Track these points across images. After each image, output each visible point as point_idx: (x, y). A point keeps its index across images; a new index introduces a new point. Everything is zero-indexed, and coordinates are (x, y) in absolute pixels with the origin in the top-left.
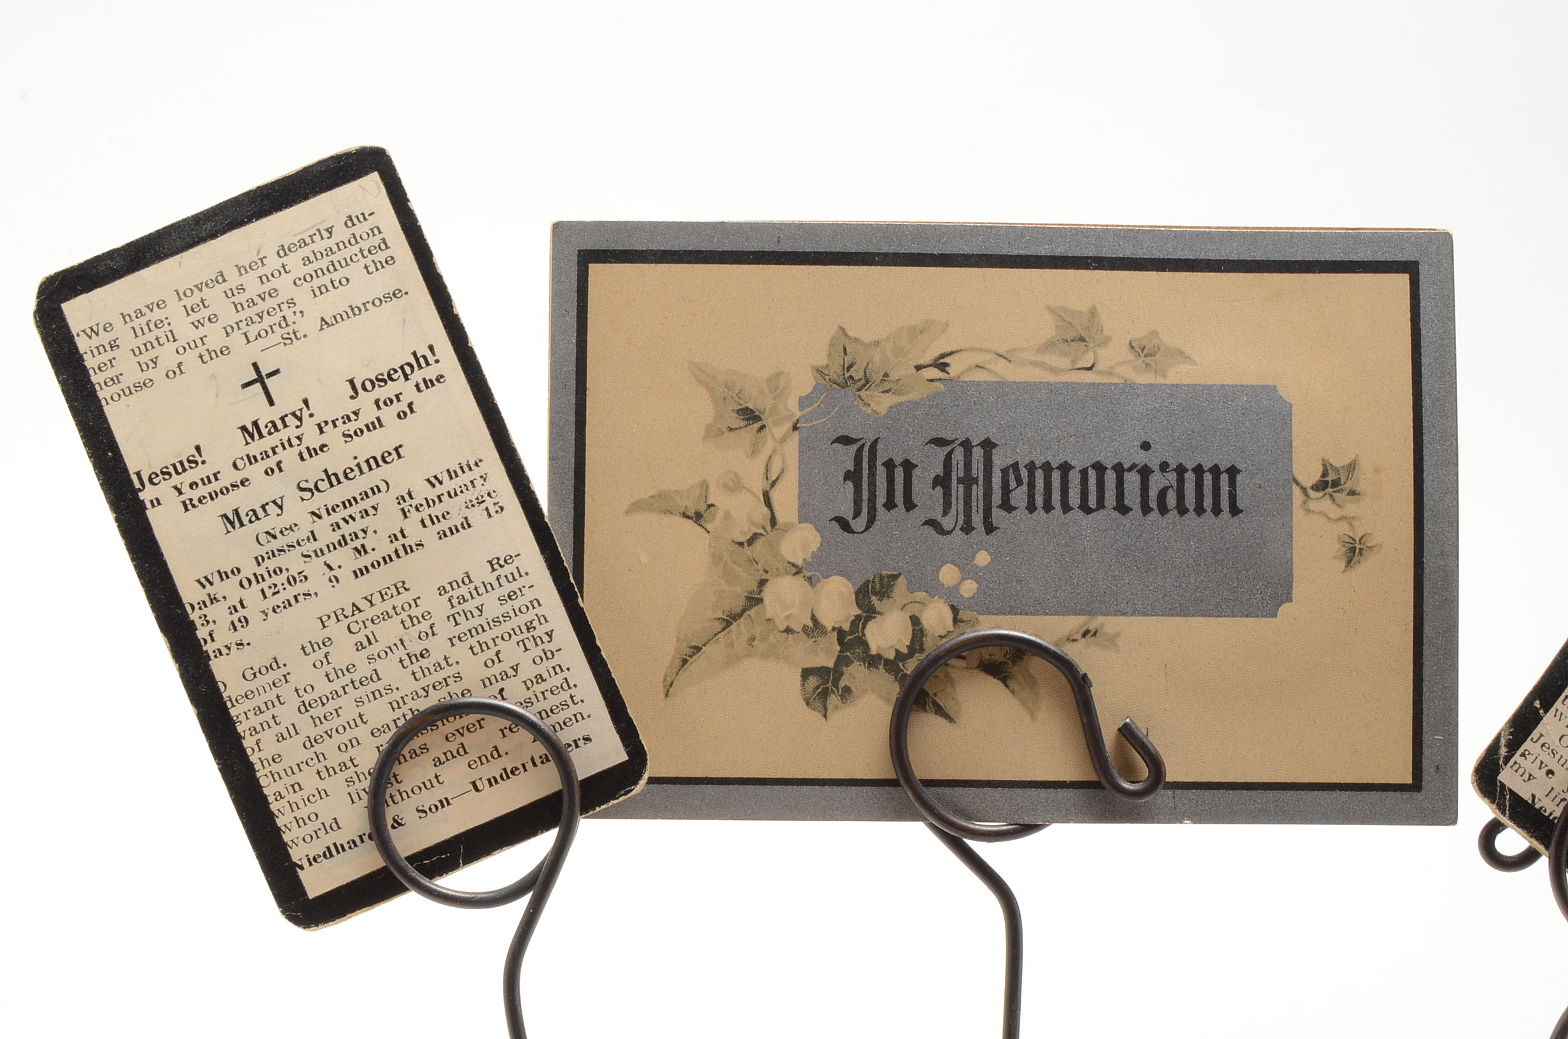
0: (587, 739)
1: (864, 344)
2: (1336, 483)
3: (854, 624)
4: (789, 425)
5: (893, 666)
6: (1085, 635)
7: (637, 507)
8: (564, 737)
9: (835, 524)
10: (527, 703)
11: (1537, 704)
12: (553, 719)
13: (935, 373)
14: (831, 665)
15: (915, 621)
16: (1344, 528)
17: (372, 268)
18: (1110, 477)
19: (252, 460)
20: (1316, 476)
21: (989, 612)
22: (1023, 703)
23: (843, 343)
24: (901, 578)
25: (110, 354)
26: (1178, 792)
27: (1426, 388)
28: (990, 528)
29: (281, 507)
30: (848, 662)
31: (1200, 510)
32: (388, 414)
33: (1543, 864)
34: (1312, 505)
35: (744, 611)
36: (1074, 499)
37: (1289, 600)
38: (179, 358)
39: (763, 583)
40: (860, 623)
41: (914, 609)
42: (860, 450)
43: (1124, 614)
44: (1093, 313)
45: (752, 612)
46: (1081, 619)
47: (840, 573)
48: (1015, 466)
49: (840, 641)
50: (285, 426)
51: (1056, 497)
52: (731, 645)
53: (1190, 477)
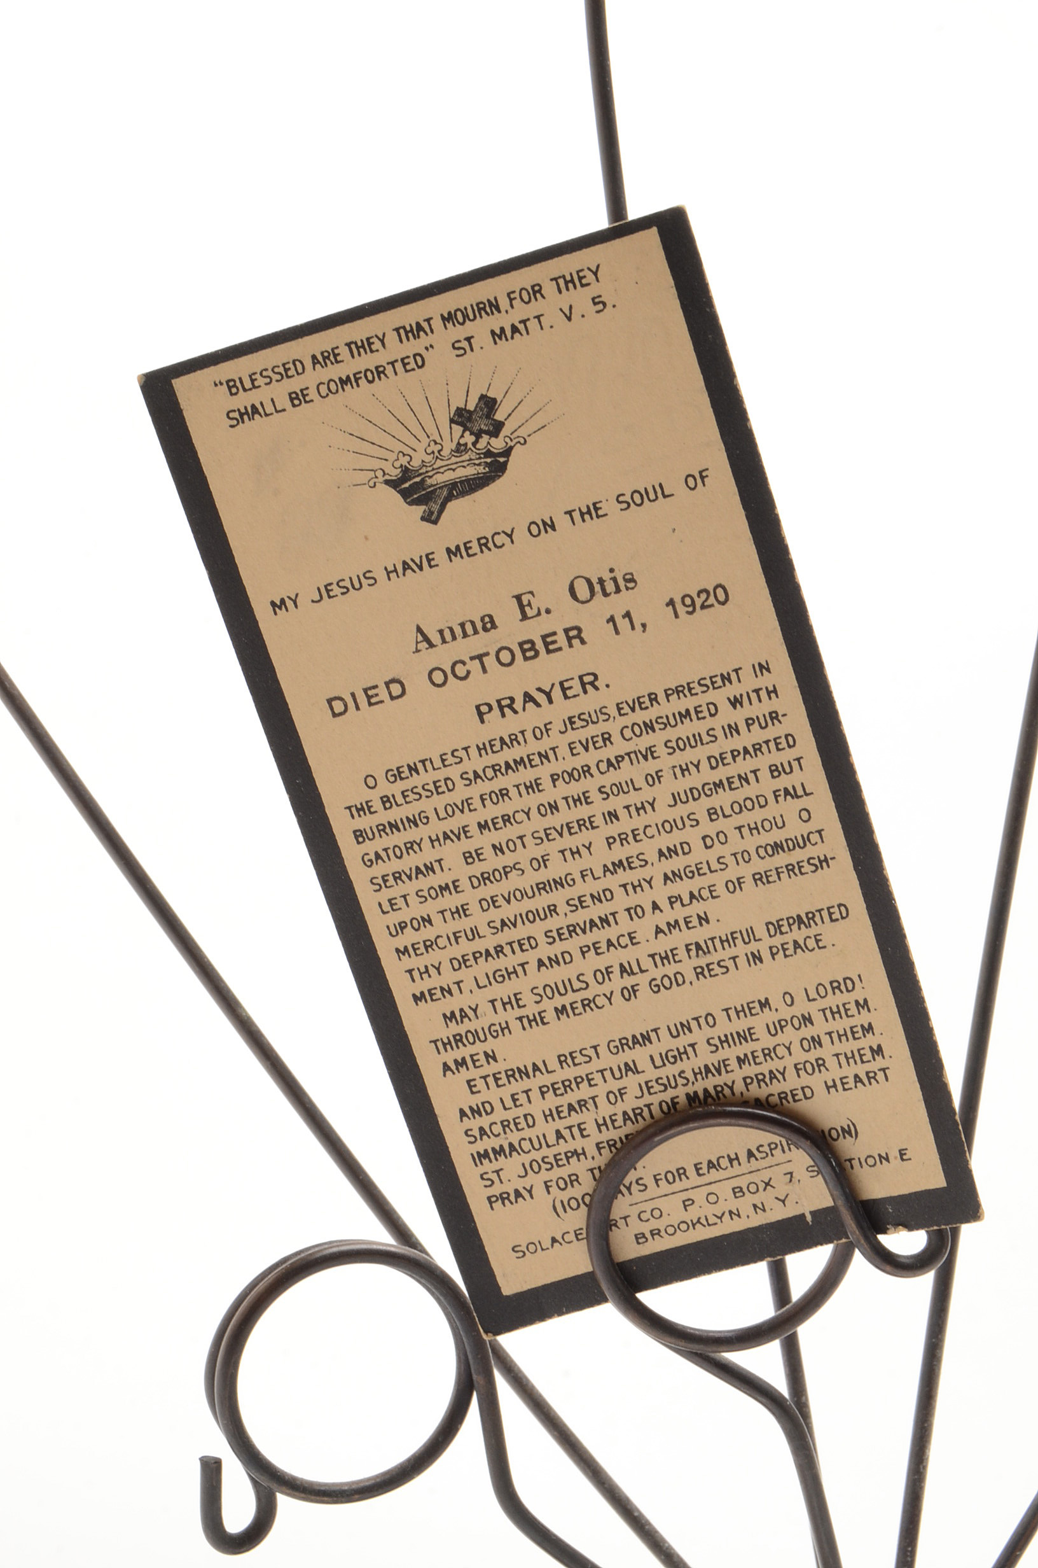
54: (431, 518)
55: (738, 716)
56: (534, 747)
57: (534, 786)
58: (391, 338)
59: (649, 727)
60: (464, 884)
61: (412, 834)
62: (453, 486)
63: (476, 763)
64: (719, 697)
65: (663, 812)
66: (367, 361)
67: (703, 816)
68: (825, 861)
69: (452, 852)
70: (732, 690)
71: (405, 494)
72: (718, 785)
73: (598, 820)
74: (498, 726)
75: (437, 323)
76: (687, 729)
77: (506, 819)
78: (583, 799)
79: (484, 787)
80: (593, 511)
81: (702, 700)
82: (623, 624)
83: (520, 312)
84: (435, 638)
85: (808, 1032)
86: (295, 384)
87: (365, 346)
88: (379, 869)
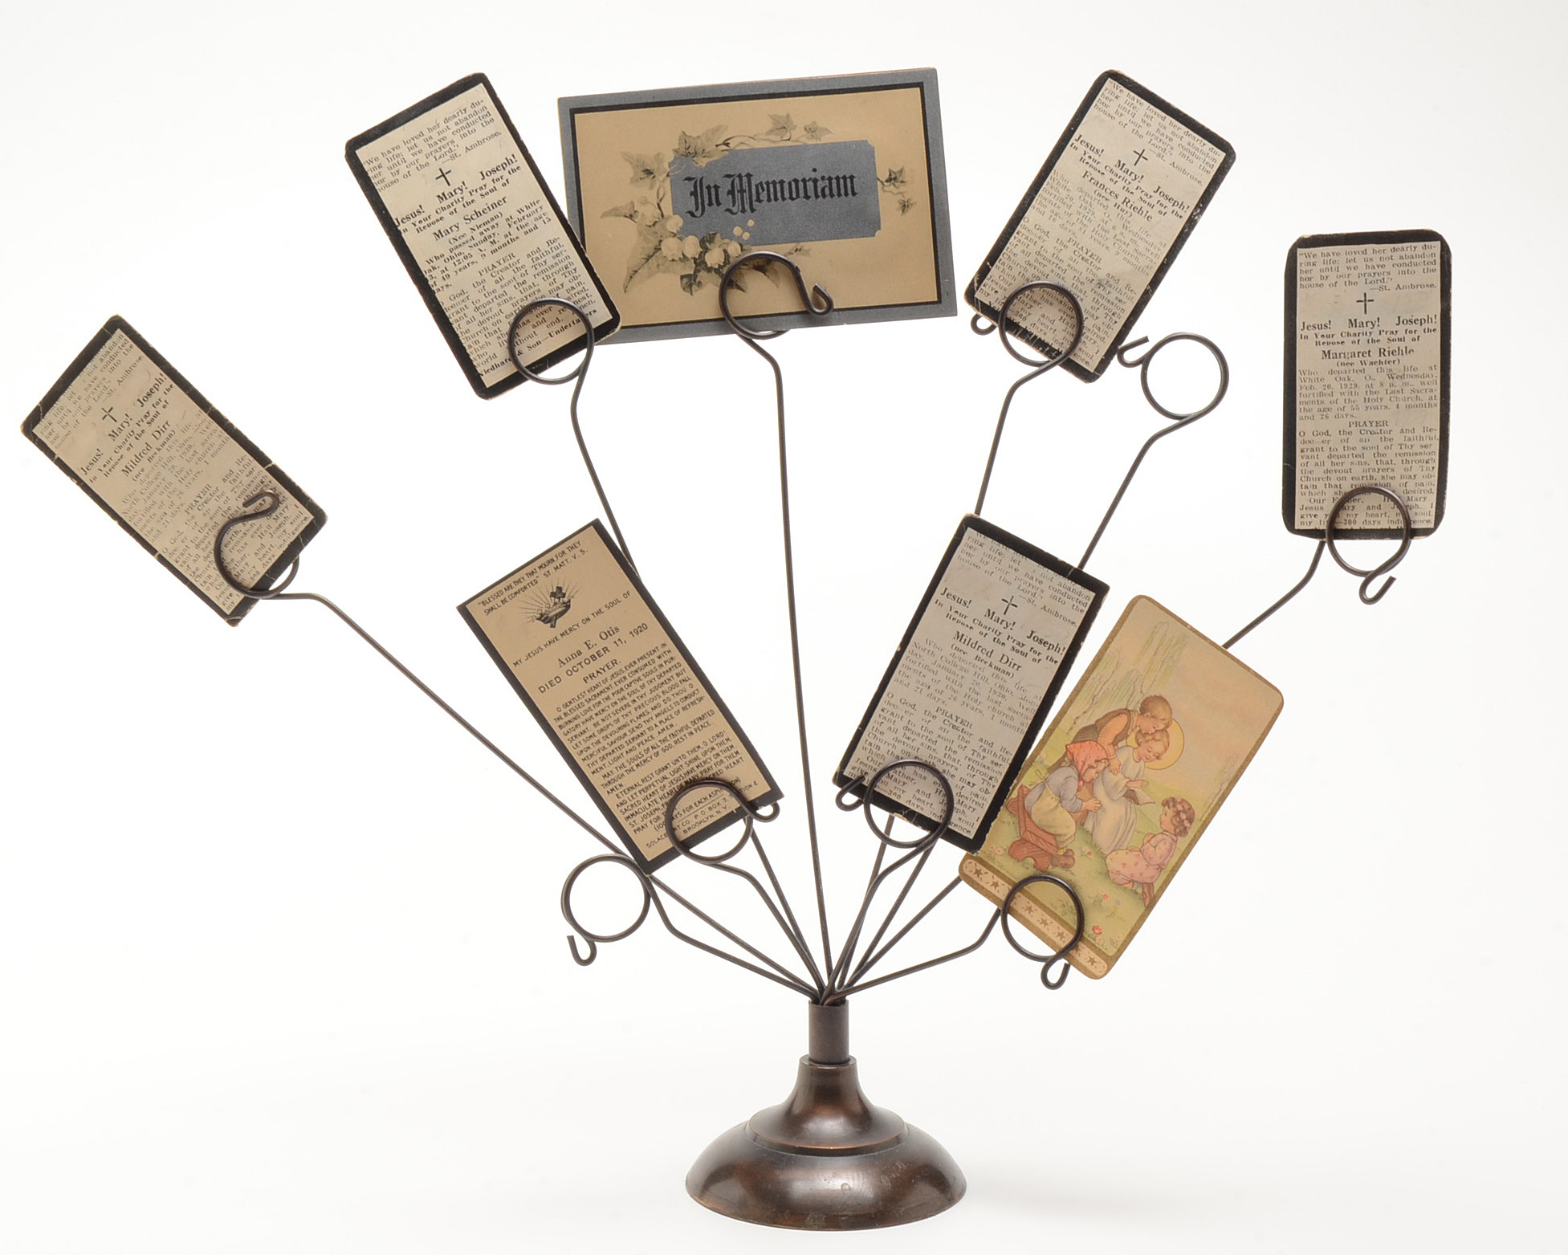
0: (595, 311)
1: (694, 138)
2: (895, 179)
3: (700, 255)
4: (665, 175)
5: (717, 271)
6: (796, 251)
7: (605, 215)
8: (585, 311)
9: (688, 215)
10: (569, 299)
11: (988, 264)
12: (580, 304)
13: (725, 147)
14: (692, 273)
15: (725, 251)
16: (900, 197)
17: (484, 124)
18: (801, 184)
19: (443, 209)
20: (887, 176)
21: (756, 245)
22: (773, 281)
23: (684, 139)
24: (718, 234)
25: (379, 170)
26: (840, 313)
27: (929, 135)
28: (753, 210)
29: (458, 227)
30: (699, 271)
31: (839, 195)
32: (498, 185)
33: (997, 331)
34: (886, 189)
35: (654, 254)
36: (787, 195)
37: (880, 229)
38: (408, 170)
39: (660, 241)
40: (702, 255)
41: (725, 246)
42: (696, 182)
43: (812, 241)
44: (788, 116)
45: (657, 254)
46: (794, 244)
47: (692, 235)
48: (761, 183)
49: (695, 263)
50: (456, 193)
51: (779, 195)
52: (650, 268)
53: (834, 181)
54: (553, 626)
55: (661, 661)
56: (604, 686)
57: (608, 698)
58: (526, 577)
59: (636, 671)
60: (596, 733)
61: (576, 722)
62: (556, 615)
63: (588, 696)
64: (654, 657)
65: (649, 696)
66: (521, 586)
67: (661, 694)
68: (701, 698)
69: (590, 724)
70: (657, 654)
71: (543, 621)
72: (663, 683)
73: (630, 704)
74: (592, 683)
75: (537, 569)
76: (648, 669)
77: (603, 710)
78: (624, 698)
79: (593, 702)
80: (599, 612)
81: (649, 659)
82: (619, 643)
83: (560, 560)
84: (565, 662)
85: (714, 752)
86: (502, 598)
87: (519, 581)
88: (569, 736)
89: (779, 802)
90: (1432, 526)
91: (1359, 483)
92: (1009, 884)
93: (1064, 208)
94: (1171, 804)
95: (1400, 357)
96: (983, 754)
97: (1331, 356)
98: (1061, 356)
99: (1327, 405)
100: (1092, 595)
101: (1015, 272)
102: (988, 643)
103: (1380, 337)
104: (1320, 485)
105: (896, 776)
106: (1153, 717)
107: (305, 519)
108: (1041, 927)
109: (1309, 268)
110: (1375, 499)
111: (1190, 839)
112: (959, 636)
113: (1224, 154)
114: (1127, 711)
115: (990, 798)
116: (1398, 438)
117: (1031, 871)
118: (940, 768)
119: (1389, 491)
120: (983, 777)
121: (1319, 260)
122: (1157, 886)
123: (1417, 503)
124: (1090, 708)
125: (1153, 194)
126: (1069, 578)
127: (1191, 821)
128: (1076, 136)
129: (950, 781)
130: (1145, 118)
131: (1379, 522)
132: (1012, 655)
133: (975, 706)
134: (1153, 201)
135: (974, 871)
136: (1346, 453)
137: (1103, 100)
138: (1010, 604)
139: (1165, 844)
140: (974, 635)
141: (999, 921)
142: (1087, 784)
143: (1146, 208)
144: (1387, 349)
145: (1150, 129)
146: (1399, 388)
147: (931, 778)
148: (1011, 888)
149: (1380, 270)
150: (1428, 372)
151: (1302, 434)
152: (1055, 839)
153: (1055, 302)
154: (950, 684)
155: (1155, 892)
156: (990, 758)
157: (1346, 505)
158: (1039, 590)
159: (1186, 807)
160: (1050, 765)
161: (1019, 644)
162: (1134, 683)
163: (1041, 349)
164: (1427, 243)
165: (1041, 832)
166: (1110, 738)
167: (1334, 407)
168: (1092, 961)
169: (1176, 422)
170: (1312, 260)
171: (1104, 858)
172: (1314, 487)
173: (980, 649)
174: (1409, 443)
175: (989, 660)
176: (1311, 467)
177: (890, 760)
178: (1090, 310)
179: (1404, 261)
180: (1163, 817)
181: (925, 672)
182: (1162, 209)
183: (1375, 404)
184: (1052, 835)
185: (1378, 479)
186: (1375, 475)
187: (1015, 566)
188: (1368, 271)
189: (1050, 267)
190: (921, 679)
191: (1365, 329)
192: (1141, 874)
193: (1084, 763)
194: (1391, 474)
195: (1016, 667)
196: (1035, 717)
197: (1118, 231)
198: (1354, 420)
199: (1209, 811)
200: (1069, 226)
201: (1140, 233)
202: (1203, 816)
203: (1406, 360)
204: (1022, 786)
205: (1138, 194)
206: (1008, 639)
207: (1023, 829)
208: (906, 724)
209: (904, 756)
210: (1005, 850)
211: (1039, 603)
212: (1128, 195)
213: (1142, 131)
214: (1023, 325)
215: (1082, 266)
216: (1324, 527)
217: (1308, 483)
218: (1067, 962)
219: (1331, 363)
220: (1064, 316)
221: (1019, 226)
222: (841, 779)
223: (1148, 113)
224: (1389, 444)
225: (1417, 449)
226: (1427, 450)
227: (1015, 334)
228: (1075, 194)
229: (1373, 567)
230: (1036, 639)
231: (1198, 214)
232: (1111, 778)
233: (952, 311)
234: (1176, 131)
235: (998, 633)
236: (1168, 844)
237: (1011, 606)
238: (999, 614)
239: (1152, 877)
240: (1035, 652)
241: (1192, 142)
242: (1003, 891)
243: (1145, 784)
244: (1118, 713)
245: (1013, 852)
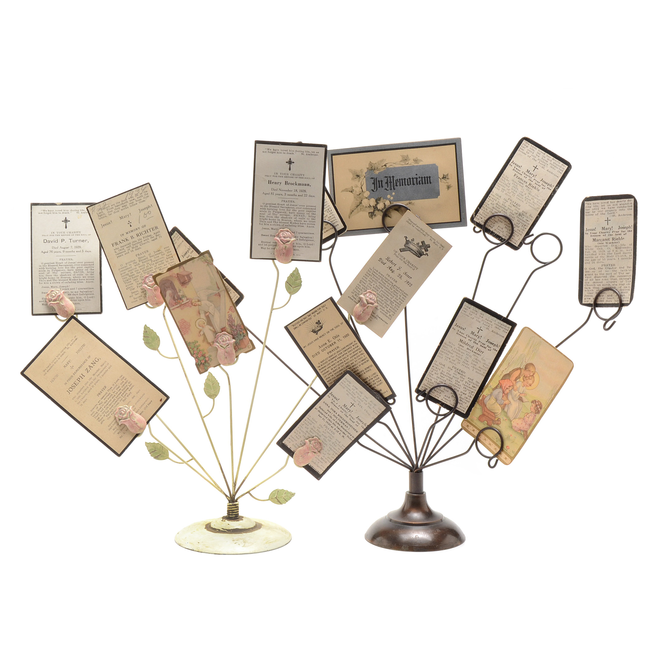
0: (338, 225)
1: (374, 164)
2: (445, 177)
3: (375, 205)
4: (364, 177)
5: (381, 211)
6: (409, 203)
7: (343, 191)
8: (335, 225)
9: (372, 191)
10: (329, 220)
11: (479, 208)
12: (333, 222)
13: (385, 167)
14: (372, 211)
15: (384, 204)
16: (447, 184)
18: (411, 180)
20: (442, 177)
21: (395, 201)
22: (401, 214)
23: (371, 164)
24: (382, 198)
27: (458, 162)
28: (394, 189)
30: (375, 211)
31: (425, 183)
33: (482, 232)
34: (442, 181)
35: (359, 204)
36: (406, 183)
39: (362, 200)
40: (376, 205)
41: (384, 202)
42: (374, 179)
43: (415, 200)
44: (407, 156)
45: (360, 205)
46: (409, 201)
47: (373, 198)
48: (397, 179)
49: (374, 208)
51: (404, 183)
52: (358, 210)
53: (423, 179)
54: (317, 334)
55: (354, 347)
56: (334, 356)
57: (336, 360)
58: (307, 317)
59: (345, 351)
60: (332, 372)
61: (325, 368)
62: (318, 330)
63: (329, 359)
64: (351, 345)
65: (350, 359)
66: (306, 320)
67: (354, 359)
68: (368, 361)
69: (330, 369)
70: (352, 345)
71: (313, 332)
72: (354, 355)
73: (344, 362)
74: (330, 354)
75: (311, 314)
76: (349, 350)
77: (334, 364)
78: (341, 360)
79: (331, 361)
80: (333, 329)
81: (350, 346)
82: (339, 340)
83: (319, 311)
84: (321, 347)
85: (373, 380)
86: (299, 324)
87: (305, 318)
88: (323, 373)
89: (395, 398)
90: (629, 302)
91: (605, 287)
92: (478, 430)
93: (506, 187)
94: (534, 402)
95: (620, 241)
96: (469, 383)
97: (596, 240)
98: (505, 241)
99: (594, 258)
100: (511, 327)
101: (488, 211)
102: (471, 343)
103: (613, 234)
104: (592, 287)
105: (437, 390)
106: (529, 371)
107: (237, 297)
108: (489, 446)
109: (589, 208)
110: (610, 292)
111: (540, 415)
112: (461, 341)
113: (567, 166)
114: (520, 369)
115: (472, 399)
116: (619, 270)
117: (486, 426)
118: (453, 388)
119: (615, 290)
120: (469, 391)
121: (592, 205)
122: (529, 432)
123: (624, 294)
124: (508, 367)
125: (540, 181)
126: (502, 321)
127: (541, 408)
128: (511, 161)
129: (457, 393)
130: (537, 154)
131: (611, 301)
132: (480, 348)
133: (467, 366)
134: (540, 184)
135: (466, 425)
136: (601, 276)
137: (522, 148)
138: (480, 329)
139: (532, 416)
140: (467, 340)
141: (475, 444)
142: (506, 395)
143: (537, 187)
144: (615, 238)
145: (539, 158)
146: (619, 252)
147: (450, 391)
148: (479, 432)
149: (613, 209)
150: (629, 246)
151: (586, 269)
152: (494, 414)
153: (503, 221)
154: (457, 357)
155: (528, 434)
156: (472, 385)
157: (601, 295)
158: (491, 325)
159: (540, 403)
160: (493, 388)
161: (483, 344)
162: (523, 358)
163: (498, 238)
164: (629, 199)
165: (490, 412)
166: (514, 378)
167: (597, 259)
168: (506, 458)
169: (543, 265)
170: (590, 205)
171: (511, 421)
172: (590, 288)
173: (469, 345)
174: (622, 272)
175: (472, 350)
176: (589, 281)
177: (435, 384)
178: (516, 224)
179: (621, 206)
180: (532, 407)
181: (448, 353)
182: (543, 187)
183: (611, 258)
184: (493, 413)
185: (611, 285)
186: (610, 284)
187: (482, 316)
188: (609, 209)
189: (501, 209)
190: (447, 356)
191: (608, 231)
192: (523, 427)
193: (505, 387)
194: (616, 283)
195: (482, 352)
196: (489, 370)
197: (527, 195)
198: (603, 264)
199: (547, 405)
200: (508, 194)
201: (535, 196)
202: (545, 407)
203: (621, 242)
204: (483, 395)
205: (534, 182)
206: (479, 342)
207: (483, 411)
208: (441, 372)
209: (440, 383)
210: (477, 418)
211: (491, 329)
212: (531, 182)
213: (536, 159)
214: (491, 230)
215: (513, 208)
216: (592, 303)
217: (587, 287)
218: (497, 459)
219: (596, 243)
220: (507, 227)
221: (490, 194)
222: (418, 391)
223: (539, 152)
224: (615, 272)
225: (625, 274)
226: (628, 275)
227: (488, 233)
228: (511, 182)
229: (608, 318)
230: (489, 342)
231: (557, 189)
232: (514, 393)
233: (465, 224)
234: (549, 158)
235: (475, 340)
236: (533, 417)
237: (480, 330)
238: (476, 333)
239: (527, 428)
240: (489, 347)
241: (555, 162)
242: (476, 433)
243: (526, 395)
244: (517, 369)
245: (480, 419)
